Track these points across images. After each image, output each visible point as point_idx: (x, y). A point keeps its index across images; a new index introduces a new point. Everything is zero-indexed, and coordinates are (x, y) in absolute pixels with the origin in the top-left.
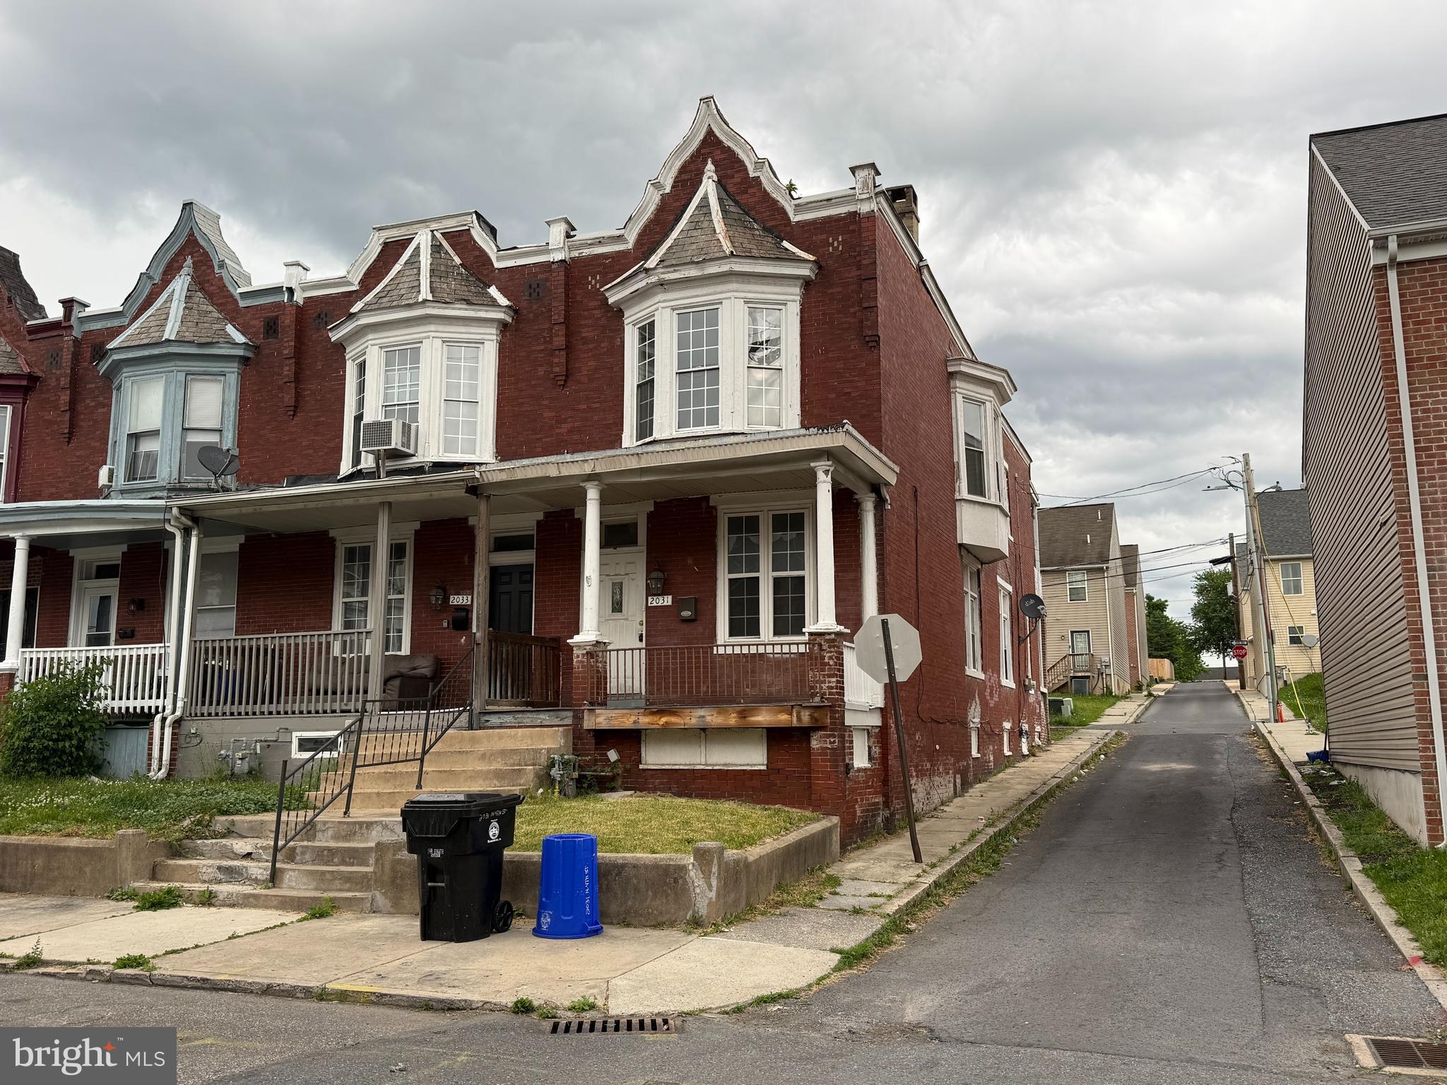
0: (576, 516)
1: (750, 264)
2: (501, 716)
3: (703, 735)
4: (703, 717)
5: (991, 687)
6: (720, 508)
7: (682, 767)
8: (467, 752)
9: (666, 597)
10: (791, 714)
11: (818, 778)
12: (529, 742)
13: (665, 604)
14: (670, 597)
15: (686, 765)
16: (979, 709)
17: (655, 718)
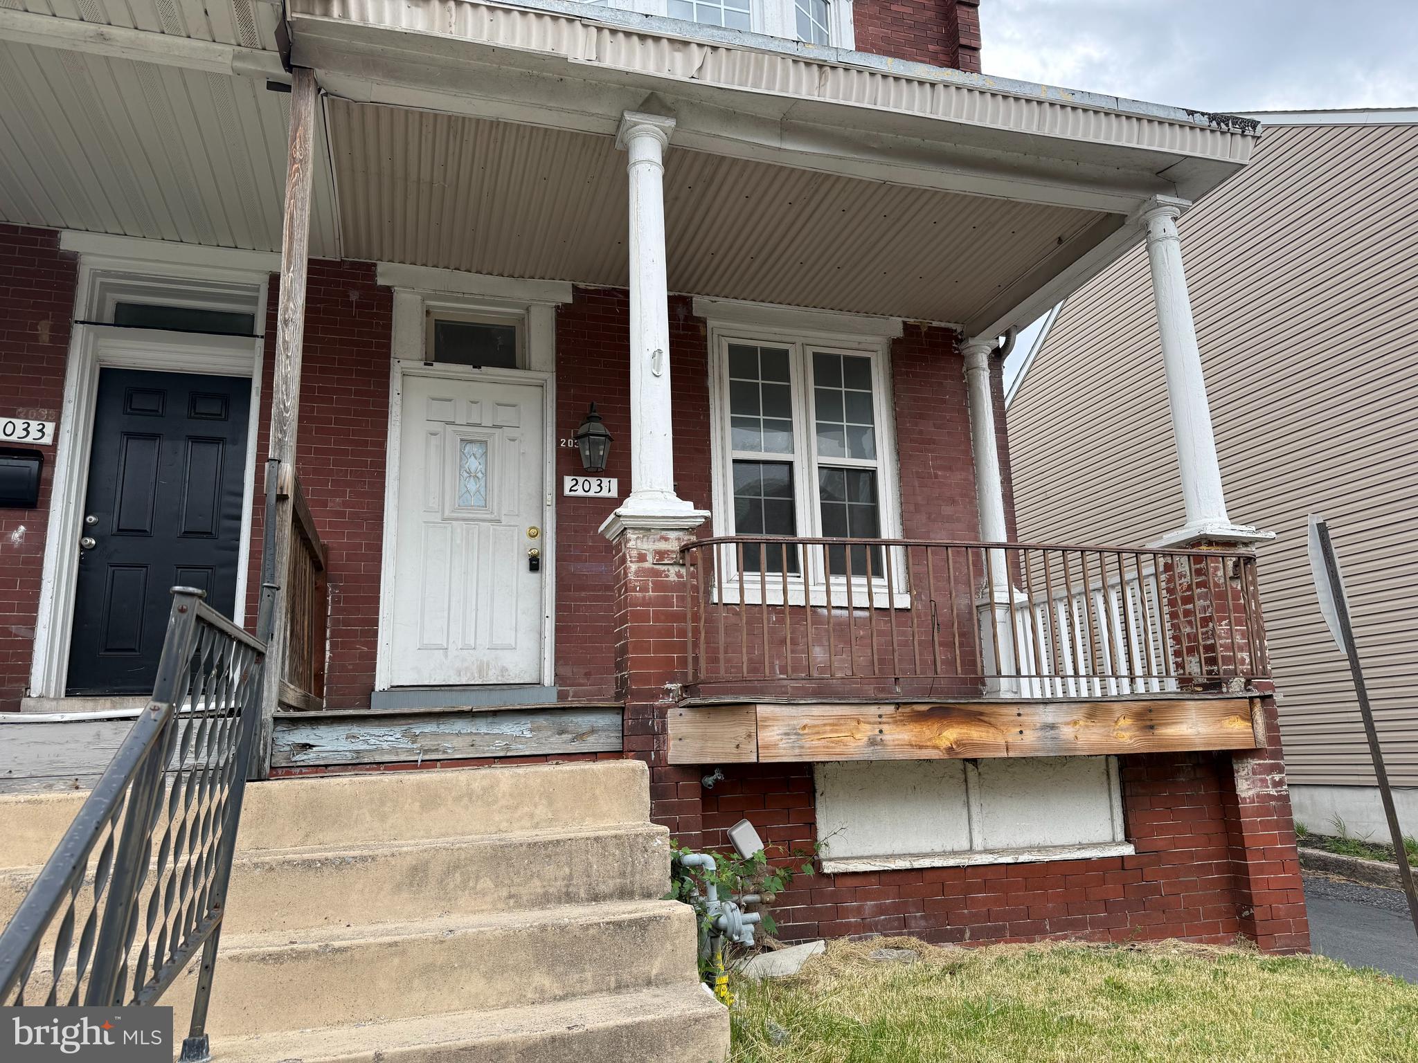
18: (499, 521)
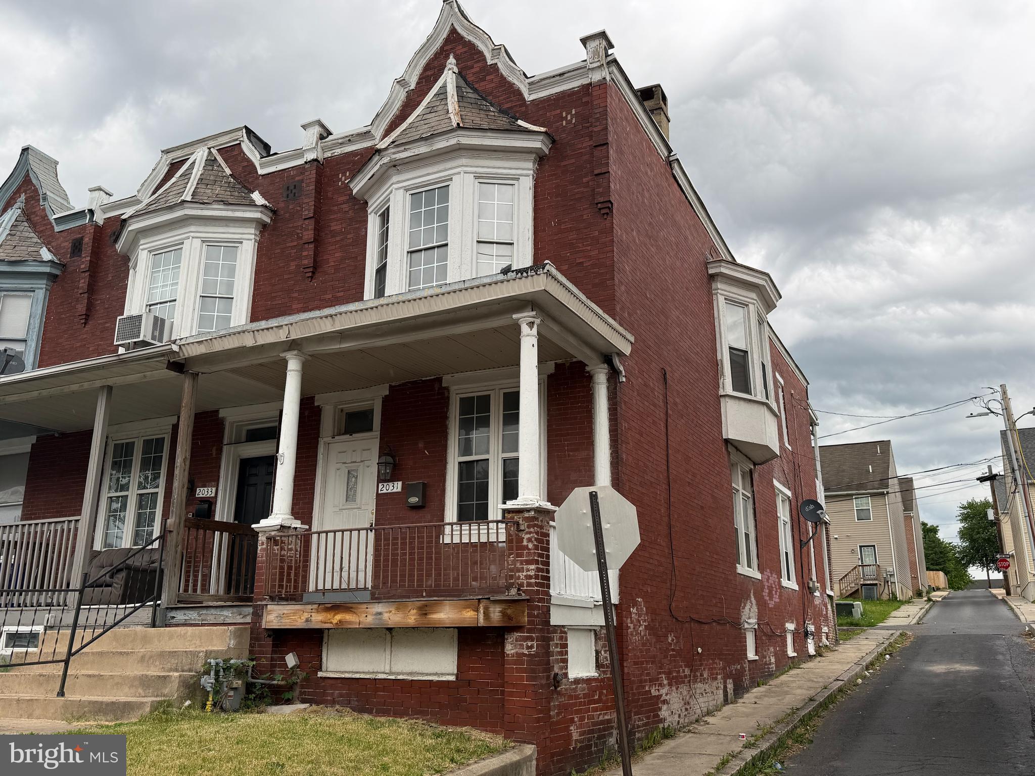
0: (316, 404)
1: (479, 137)
2: (187, 612)
3: (388, 636)
4: (380, 614)
5: (770, 588)
6: (453, 389)
7: (362, 676)
8: (127, 654)
9: (396, 483)
10: (477, 611)
11: (511, 694)
12: (198, 642)
13: (395, 490)
14: (400, 483)
15: (369, 673)
16: (755, 609)
17: (329, 616)
18: (360, 508)
